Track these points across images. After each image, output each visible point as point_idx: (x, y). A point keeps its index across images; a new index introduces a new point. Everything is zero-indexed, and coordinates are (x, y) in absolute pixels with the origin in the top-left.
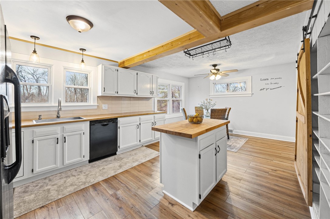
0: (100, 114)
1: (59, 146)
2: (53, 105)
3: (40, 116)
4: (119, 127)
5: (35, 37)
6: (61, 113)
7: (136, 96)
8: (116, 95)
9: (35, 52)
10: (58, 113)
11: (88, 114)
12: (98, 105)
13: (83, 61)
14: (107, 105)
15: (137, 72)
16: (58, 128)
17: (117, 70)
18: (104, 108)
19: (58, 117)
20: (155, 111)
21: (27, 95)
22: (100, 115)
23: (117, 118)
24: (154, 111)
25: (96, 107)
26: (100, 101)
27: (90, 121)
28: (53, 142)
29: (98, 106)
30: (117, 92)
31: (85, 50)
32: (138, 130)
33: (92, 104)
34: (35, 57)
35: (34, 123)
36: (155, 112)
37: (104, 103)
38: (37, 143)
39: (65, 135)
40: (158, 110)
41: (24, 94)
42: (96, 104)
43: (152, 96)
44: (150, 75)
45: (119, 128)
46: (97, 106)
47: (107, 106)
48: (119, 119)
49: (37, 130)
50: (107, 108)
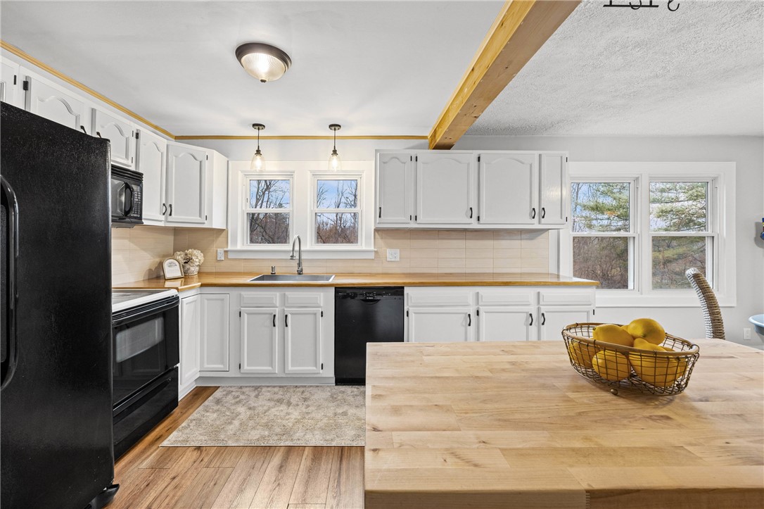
0: (380, 271)
1: (276, 331)
3: (273, 268)
4: (408, 312)
5: (258, 126)
7: (475, 225)
8: (413, 225)
9: (258, 152)
11: (356, 270)
12: (376, 250)
13: (335, 152)
14: (398, 250)
15: (476, 153)
16: (277, 295)
17: (414, 159)
18: (389, 258)
19: (300, 273)
20: (561, 274)
22: (382, 274)
23: (403, 288)
24: (558, 276)
25: (372, 256)
26: (380, 241)
27: (336, 288)
29: (376, 252)
30: (413, 218)
31: (340, 126)
32: (472, 329)
33: (364, 248)
35: (249, 280)
36: (562, 280)
37: (391, 247)
39: (287, 311)
40: (577, 273)
42: (372, 248)
43: (540, 223)
44: (531, 155)
45: (408, 316)
46: (373, 254)
47: (398, 254)
48: (407, 290)
50: (398, 259)
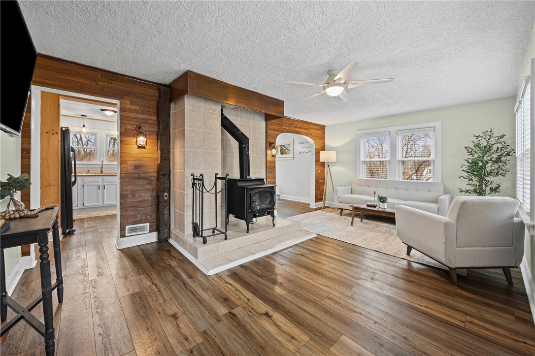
1: (100, 191)
2: (98, 163)
3: (88, 171)
5: (84, 116)
6: (103, 170)
9: (84, 126)
10: (102, 170)
16: (100, 179)
19: (102, 172)
21: (82, 154)
28: (96, 188)
34: (84, 130)
35: (84, 174)
38: (86, 187)
39: (104, 184)
41: (79, 152)
49: (86, 179)
